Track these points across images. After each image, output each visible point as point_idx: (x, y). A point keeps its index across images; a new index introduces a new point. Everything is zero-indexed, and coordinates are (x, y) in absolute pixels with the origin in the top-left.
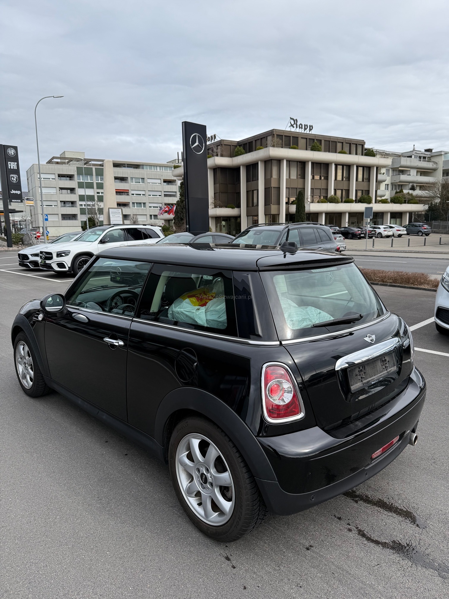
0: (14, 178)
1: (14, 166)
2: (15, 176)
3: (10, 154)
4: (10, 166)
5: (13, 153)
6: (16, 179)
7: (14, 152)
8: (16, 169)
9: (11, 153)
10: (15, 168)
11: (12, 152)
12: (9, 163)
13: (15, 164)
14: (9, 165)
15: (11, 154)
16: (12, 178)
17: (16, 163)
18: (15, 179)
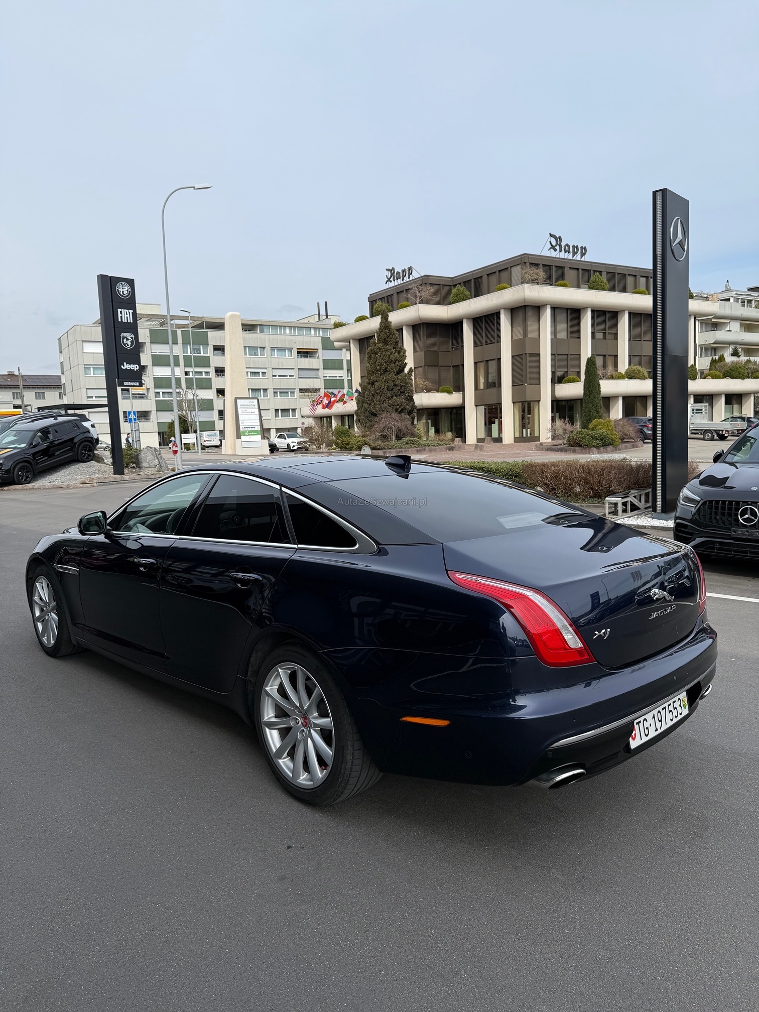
0: (127, 340)
1: (127, 317)
2: (129, 336)
3: (121, 293)
4: (121, 317)
5: (126, 293)
6: (132, 342)
7: (127, 291)
8: (132, 322)
9: (123, 292)
10: (129, 321)
11: (124, 290)
12: (119, 310)
13: (129, 312)
14: (120, 315)
15: (123, 294)
16: (125, 340)
17: (131, 311)
18: (129, 343)
